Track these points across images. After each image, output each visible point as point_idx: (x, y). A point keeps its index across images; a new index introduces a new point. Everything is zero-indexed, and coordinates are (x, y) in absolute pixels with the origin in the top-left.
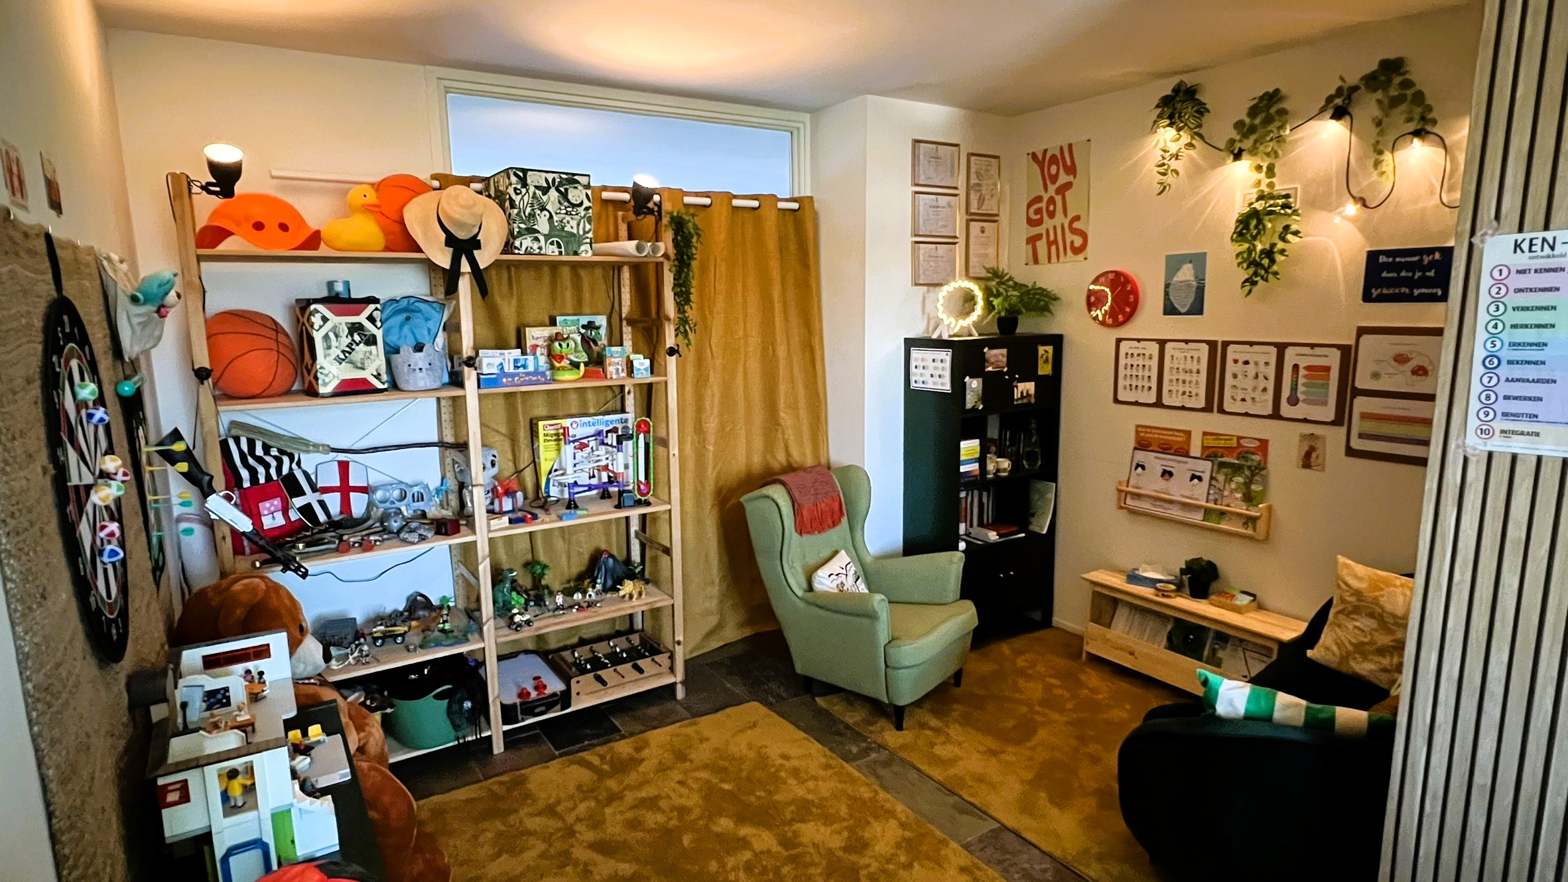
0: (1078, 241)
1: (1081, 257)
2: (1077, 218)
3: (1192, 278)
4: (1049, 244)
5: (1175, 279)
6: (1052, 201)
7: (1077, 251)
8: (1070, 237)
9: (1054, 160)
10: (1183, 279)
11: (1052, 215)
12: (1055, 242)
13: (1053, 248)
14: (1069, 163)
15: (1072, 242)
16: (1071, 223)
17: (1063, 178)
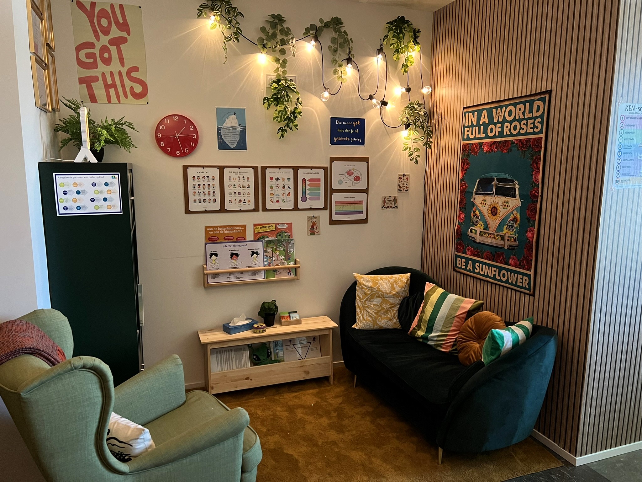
0: (138, 89)
1: (142, 101)
2: (136, 69)
3: (237, 125)
4: (107, 87)
5: (224, 125)
6: (104, 49)
7: (137, 96)
8: (128, 83)
9: (103, 13)
10: (229, 125)
11: (107, 62)
12: (114, 86)
13: (112, 91)
14: (121, 21)
15: (132, 88)
16: (129, 73)
17: (115, 32)
